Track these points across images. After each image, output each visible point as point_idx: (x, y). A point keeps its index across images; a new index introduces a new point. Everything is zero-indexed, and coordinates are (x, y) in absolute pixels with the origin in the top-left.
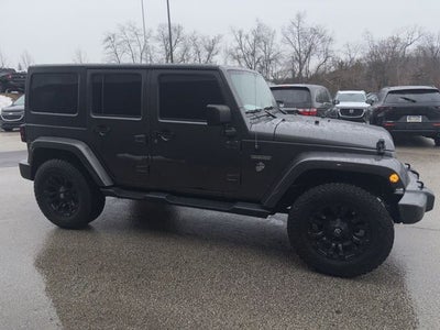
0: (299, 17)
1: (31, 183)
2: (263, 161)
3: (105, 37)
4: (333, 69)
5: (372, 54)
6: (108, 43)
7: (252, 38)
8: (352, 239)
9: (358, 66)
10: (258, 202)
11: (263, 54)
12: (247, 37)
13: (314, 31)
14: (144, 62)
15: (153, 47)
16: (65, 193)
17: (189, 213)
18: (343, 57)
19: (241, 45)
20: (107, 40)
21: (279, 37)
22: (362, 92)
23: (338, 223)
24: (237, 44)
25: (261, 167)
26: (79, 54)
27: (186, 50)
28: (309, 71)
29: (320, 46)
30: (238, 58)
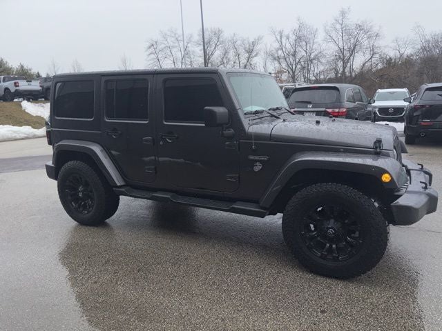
0: (343, 14)
1: (55, 183)
2: (261, 161)
3: (148, 44)
4: (380, 67)
5: (424, 49)
6: (152, 50)
7: (293, 38)
8: (346, 240)
9: (408, 62)
10: (256, 202)
11: (304, 53)
12: (288, 38)
13: (360, 28)
14: (184, 67)
15: (193, 52)
16: (83, 192)
17: (205, 213)
18: (392, 54)
19: (281, 45)
20: (150, 47)
21: (321, 36)
22: (405, 90)
23: (332, 223)
24: (277, 45)
25: (258, 168)
26: (124, 62)
27: (226, 53)
28: (352, 70)
29: (365, 43)
30: (278, 59)
